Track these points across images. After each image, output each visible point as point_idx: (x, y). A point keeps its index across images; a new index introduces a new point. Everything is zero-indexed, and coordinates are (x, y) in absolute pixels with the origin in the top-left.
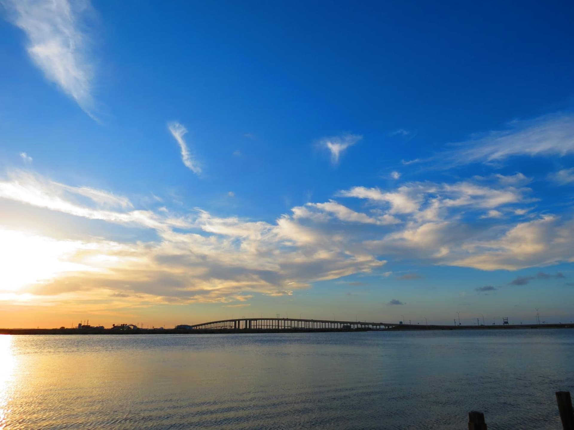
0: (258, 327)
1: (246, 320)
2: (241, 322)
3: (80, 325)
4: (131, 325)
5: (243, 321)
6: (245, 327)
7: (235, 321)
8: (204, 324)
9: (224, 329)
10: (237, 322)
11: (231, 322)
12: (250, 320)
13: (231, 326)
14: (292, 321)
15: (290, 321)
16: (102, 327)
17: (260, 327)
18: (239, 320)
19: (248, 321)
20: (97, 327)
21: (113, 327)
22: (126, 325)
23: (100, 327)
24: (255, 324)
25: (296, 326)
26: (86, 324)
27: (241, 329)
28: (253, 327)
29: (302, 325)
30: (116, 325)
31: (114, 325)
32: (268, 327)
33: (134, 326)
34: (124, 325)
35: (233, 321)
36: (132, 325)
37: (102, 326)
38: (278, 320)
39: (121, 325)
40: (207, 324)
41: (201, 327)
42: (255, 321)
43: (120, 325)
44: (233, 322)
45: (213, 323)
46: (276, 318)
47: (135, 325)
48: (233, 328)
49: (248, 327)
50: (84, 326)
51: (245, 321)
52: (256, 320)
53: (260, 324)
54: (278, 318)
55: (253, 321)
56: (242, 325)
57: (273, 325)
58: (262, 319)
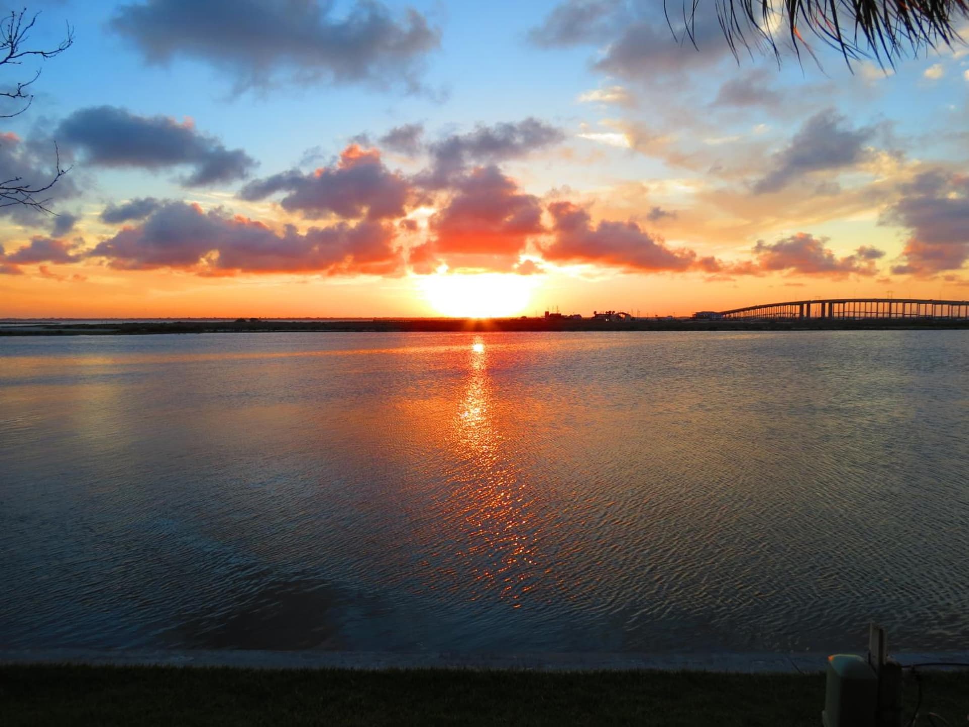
0: (846, 314)
1: (823, 302)
2: (812, 305)
3: (547, 313)
4: (620, 313)
5: (818, 304)
6: (820, 316)
7: (801, 304)
8: (743, 310)
9: (780, 318)
10: (805, 306)
11: (794, 306)
12: (831, 302)
13: (794, 312)
14: (920, 303)
15: (916, 304)
16: (579, 316)
17: (851, 315)
18: (809, 303)
19: (827, 305)
20: (571, 316)
21: (594, 315)
22: (614, 312)
23: (575, 315)
24: (841, 310)
25: (929, 313)
26: (555, 312)
27: (812, 318)
28: (836, 315)
29: (942, 311)
30: (598, 313)
31: (595, 312)
32: (869, 315)
33: (626, 315)
34: (610, 312)
35: (798, 304)
36: (623, 313)
37: (577, 314)
38: (891, 301)
39: (607, 312)
40: (748, 309)
41: (737, 315)
42: (842, 305)
43: (605, 313)
44: (798, 307)
45: (760, 307)
46: (886, 298)
47: (626, 313)
48: (797, 315)
49: (827, 314)
50: (552, 315)
51: (821, 304)
52: (844, 301)
53: (852, 310)
54: (890, 298)
55: (836, 305)
56: (815, 310)
57: (879, 311)
58: (855, 301)
